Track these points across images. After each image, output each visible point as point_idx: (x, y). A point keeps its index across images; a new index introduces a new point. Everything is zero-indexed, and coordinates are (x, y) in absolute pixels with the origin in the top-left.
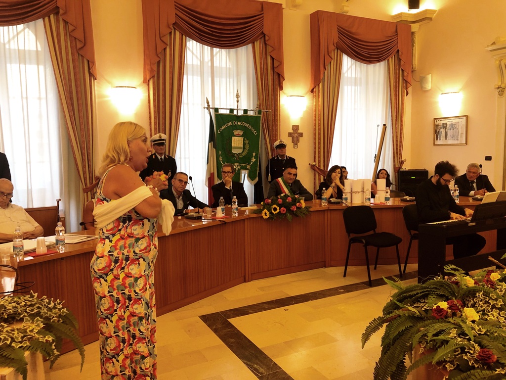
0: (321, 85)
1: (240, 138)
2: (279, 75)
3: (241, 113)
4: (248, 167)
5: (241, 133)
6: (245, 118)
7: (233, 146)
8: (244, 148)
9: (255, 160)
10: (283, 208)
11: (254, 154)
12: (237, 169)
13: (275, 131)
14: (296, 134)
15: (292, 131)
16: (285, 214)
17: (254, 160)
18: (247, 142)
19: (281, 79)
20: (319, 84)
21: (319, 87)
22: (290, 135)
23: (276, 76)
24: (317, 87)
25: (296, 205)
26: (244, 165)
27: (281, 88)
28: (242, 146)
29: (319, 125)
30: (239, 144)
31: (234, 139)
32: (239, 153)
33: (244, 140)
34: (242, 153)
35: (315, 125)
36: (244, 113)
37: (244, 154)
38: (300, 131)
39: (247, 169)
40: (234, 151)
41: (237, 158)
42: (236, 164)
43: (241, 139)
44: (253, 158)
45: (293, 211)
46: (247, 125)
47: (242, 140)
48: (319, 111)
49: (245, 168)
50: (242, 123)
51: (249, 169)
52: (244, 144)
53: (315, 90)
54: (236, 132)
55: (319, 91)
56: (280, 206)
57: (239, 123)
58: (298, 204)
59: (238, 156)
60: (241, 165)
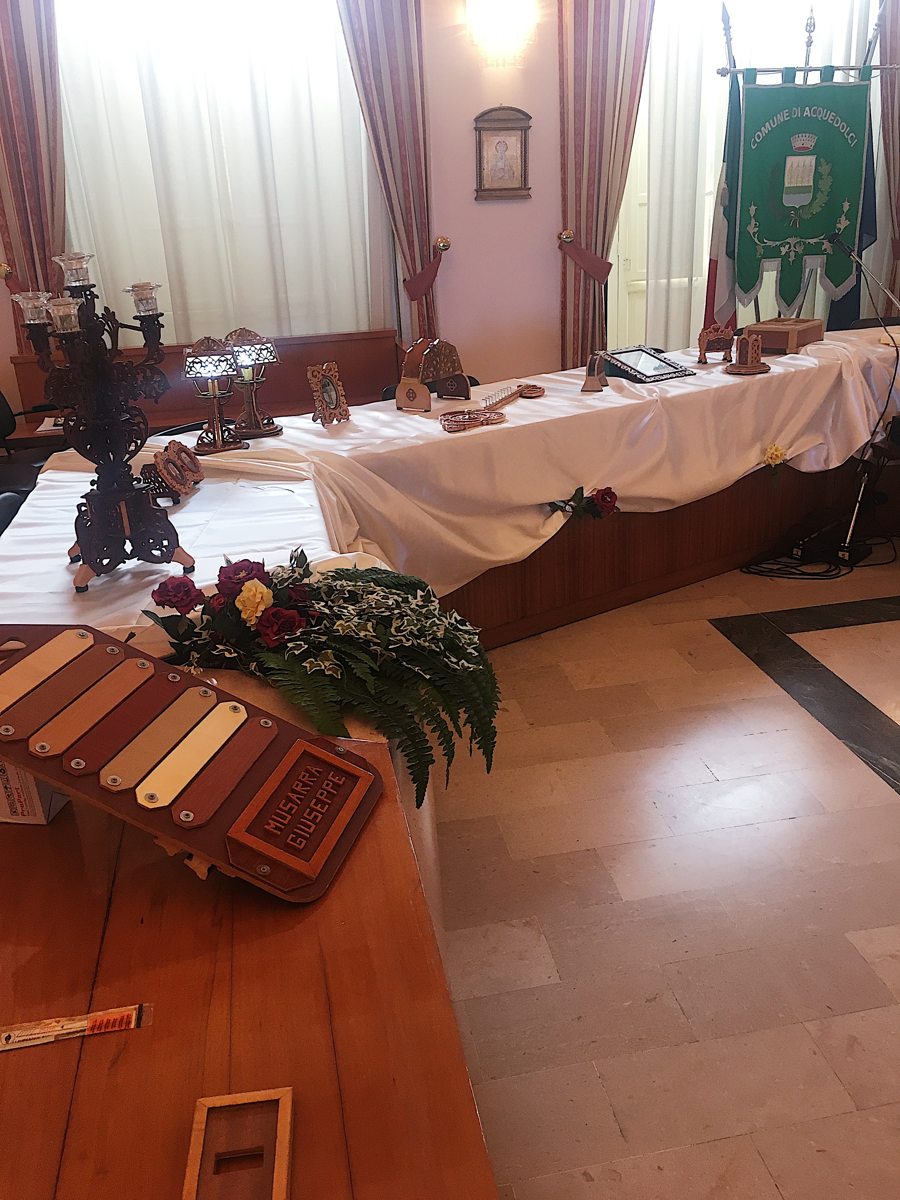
4: (827, 246)
5: (811, 142)
6: (825, 93)
7: (786, 183)
8: (816, 190)
9: (848, 222)
11: (846, 206)
12: (793, 255)
17: (844, 223)
26: (813, 241)
28: (812, 184)
30: (803, 177)
31: (792, 161)
32: (802, 207)
33: (818, 163)
34: (810, 205)
36: (823, 80)
37: (815, 208)
39: (822, 254)
40: (788, 201)
41: (795, 223)
42: (792, 241)
43: (811, 161)
44: (843, 218)
46: (830, 117)
47: (813, 163)
49: (817, 251)
50: (815, 112)
51: (829, 251)
52: (817, 176)
54: (798, 142)
57: (807, 112)
59: (799, 217)
60: (804, 243)
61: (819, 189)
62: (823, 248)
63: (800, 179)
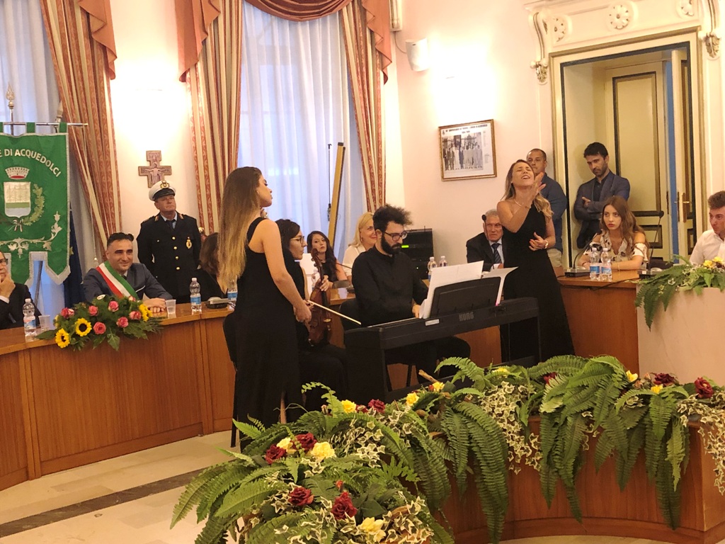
0: (200, 66)
1: (23, 184)
2: (104, 48)
3: (21, 131)
4: (47, 245)
5: (24, 172)
6: (30, 141)
7: (7, 201)
8: (33, 205)
9: (60, 229)
10: (98, 324)
11: (57, 217)
12: (20, 251)
13: (104, 165)
14: (156, 170)
15: (146, 164)
16: (105, 335)
17: (57, 229)
18: (40, 191)
19: (110, 57)
20: (196, 64)
21: (196, 69)
22: (142, 171)
23: (98, 52)
24: (192, 71)
25: (128, 316)
26: (36, 241)
27: (111, 74)
28: (29, 201)
29: (205, 148)
30: (20, 197)
31: (8, 187)
32: (23, 217)
33: (32, 188)
34: (30, 216)
35: (195, 148)
36: (28, 132)
37: (34, 218)
38: (163, 163)
39: (43, 250)
40: (10, 213)
41: (18, 227)
42: (19, 241)
43: (27, 185)
44: (56, 225)
45: (121, 329)
46: (37, 156)
47: (28, 187)
48: (202, 119)
49: (39, 248)
51: (49, 249)
52: (33, 197)
53: (188, 76)
54: (11, 172)
55: (197, 79)
56: (93, 320)
57: (17, 153)
58: (132, 314)
59: (22, 223)
60: (29, 243)
61: (35, 206)
62: (44, 246)
63: (18, 198)
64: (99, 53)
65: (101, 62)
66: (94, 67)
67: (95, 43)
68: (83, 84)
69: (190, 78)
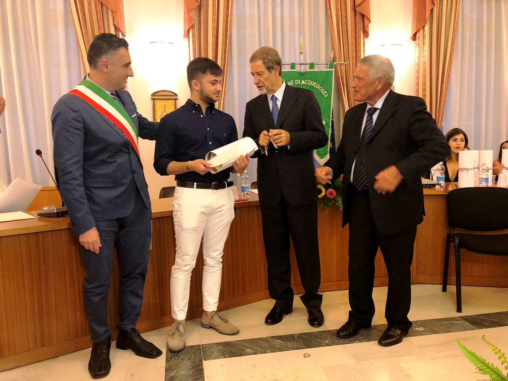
0: (427, 28)
2: (363, 16)
10: (330, 190)
16: (334, 199)
19: (366, 22)
20: (424, 27)
21: (424, 31)
23: (359, 18)
24: (421, 32)
27: (366, 34)
29: (424, 83)
35: (418, 84)
36: (310, 68)
46: (314, 84)
48: (424, 64)
53: (418, 35)
55: (424, 37)
56: (327, 186)
57: (303, 82)
64: (360, 20)
65: (360, 26)
66: (355, 30)
67: (357, 13)
68: (348, 41)
69: (419, 37)
